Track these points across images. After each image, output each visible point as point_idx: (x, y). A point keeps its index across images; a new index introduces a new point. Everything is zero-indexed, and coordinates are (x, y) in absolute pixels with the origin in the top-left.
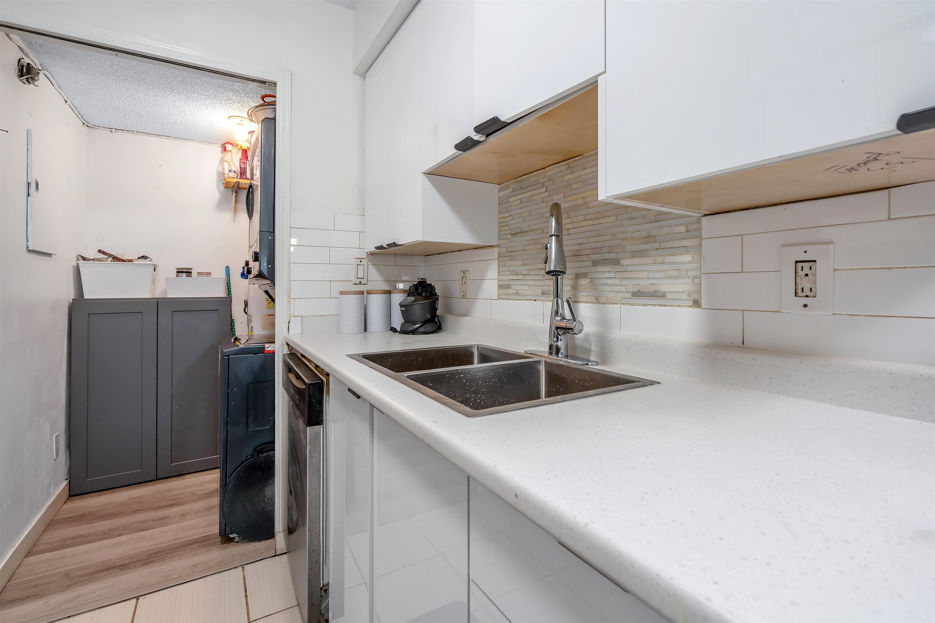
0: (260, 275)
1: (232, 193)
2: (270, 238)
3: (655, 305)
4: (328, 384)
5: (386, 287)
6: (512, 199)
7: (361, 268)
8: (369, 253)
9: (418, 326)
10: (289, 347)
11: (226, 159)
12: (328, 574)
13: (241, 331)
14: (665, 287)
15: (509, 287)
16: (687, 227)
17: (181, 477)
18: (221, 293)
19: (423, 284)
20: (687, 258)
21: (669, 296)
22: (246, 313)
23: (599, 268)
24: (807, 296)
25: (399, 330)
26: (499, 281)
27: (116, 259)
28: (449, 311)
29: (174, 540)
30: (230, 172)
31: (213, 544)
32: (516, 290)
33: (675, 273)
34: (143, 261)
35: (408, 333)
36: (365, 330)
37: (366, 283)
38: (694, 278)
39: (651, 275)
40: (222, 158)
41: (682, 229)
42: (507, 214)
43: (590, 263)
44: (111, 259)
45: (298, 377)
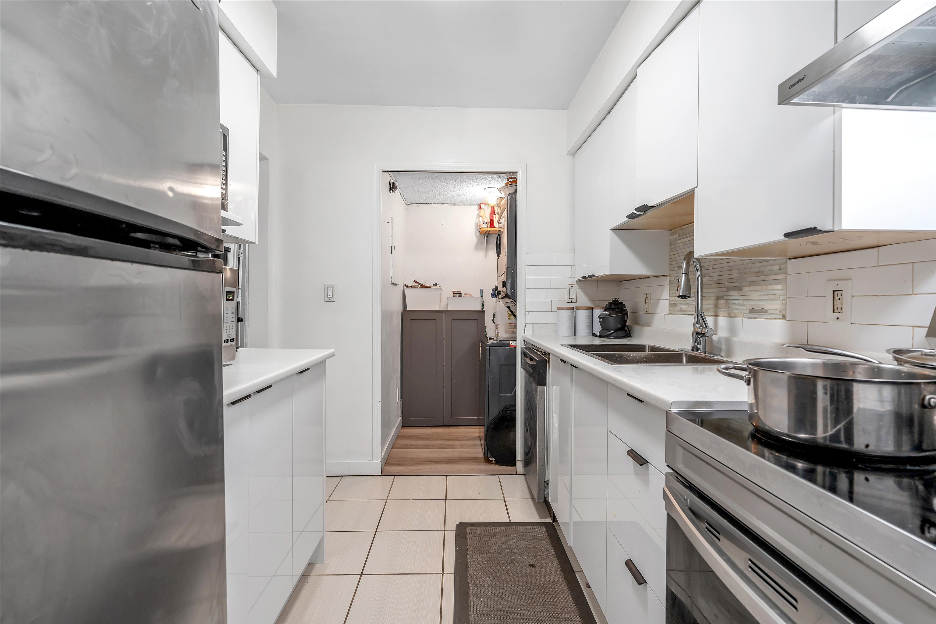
0: (507, 296)
1: (485, 238)
2: (513, 272)
3: (762, 318)
4: (549, 362)
5: (589, 304)
6: (678, 242)
7: (572, 291)
8: (578, 281)
9: (611, 332)
10: (525, 343)
11: (481, 215)
12: (549, 475)
13: (490, 333)
14: (768, 306)
15: (675, 305)
16: (780, 266)
17: (457, 427)
18: (479, 308)
19: (617, 303)
20: (779, 287)
21: (770, 312)
22: (494, 323)
23: (731, 293)
24: (839, 313)
25: (598, 335)
26: (669, 301)
27: (423, 286)
28: (636, 322)
29: (459, 456)
30: (483, 223)
31: (480, 462)
32: (680, 307)
33: (772, 297)
34: (434, 287)
35: (604, 337)
36: (575, 335)
37: (576, 302)
38: (783, 300)
39: (761, 298)
40: (478, 214)
41: (777, 267)
42: (675, 253)
43: (725, 289)
44: (420, 286)
45: (532, 359)
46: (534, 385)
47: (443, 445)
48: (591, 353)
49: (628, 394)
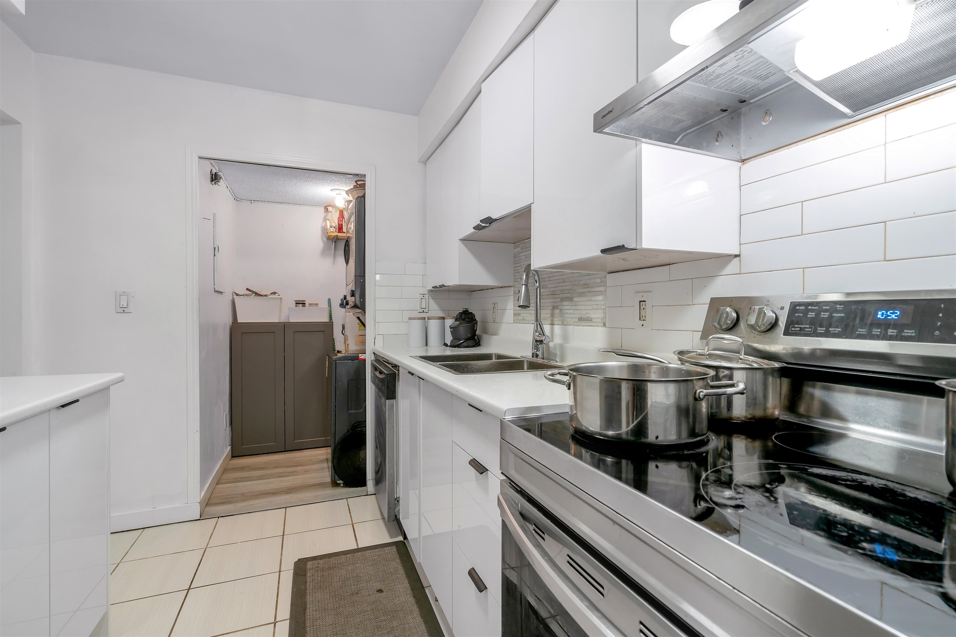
0: (355, 306)
1: (332, 243)
2: (362, 280)
3: (588, 326)
4: (399, 375)
5: (442, 315)
6: (521, 255)
7: (424, 301)
8: (429, 290)
9: (462, 341)
10: (375, 356)
11: (328, 218)
12: (399, 492)
13: (339, 346)
14: (592, 315)
15: (519, 314)
16: (601, 279)
17: (301, 451)
18: (326, 319)
19: (467, 313)
20: (600, 298)
21: (594, 320)
22: (343, 334)
23: (564, 303)
24: (644, 320)
25: (449, 345)
26: (514, 311)
27: (257, 294)
28: (485, 331)
29: (302, 483)
30: (331, 227)
31: (327, 487)
32: (523, 317)
33: (596, 307)
34: (273, 296)
35: (455, 347)
36: (427, 345)
37: (428, 312)
38: (604, 309)
39: (587, 308)
40: (325, 217)
41: (599, 280)
42: (518, 265)
43: (559, 300)
44: (254, 294)
45: (381, 373)
46: (383, 399)
47: (283, 473)
48: (439, 364)
49: (469, 404)
